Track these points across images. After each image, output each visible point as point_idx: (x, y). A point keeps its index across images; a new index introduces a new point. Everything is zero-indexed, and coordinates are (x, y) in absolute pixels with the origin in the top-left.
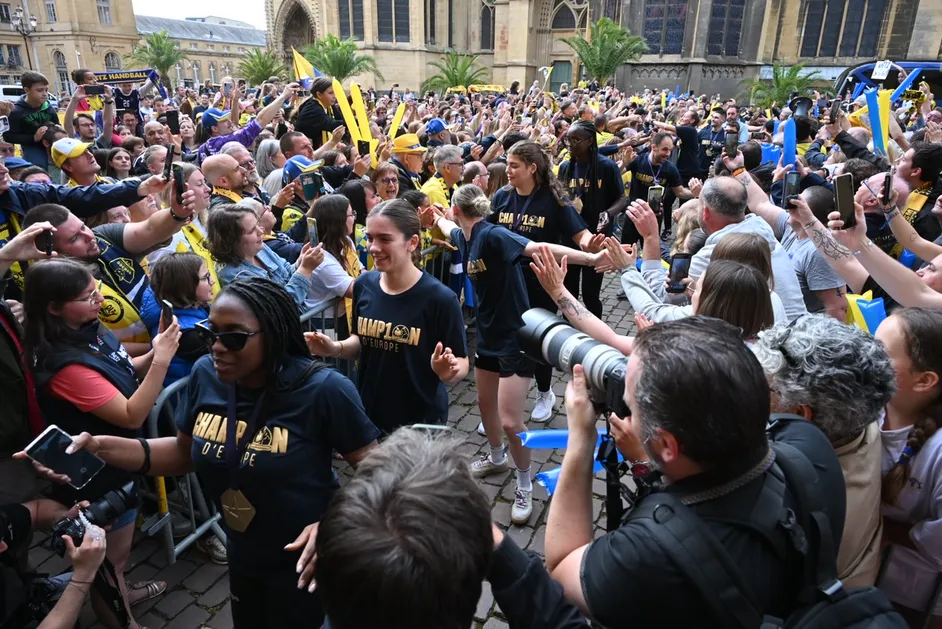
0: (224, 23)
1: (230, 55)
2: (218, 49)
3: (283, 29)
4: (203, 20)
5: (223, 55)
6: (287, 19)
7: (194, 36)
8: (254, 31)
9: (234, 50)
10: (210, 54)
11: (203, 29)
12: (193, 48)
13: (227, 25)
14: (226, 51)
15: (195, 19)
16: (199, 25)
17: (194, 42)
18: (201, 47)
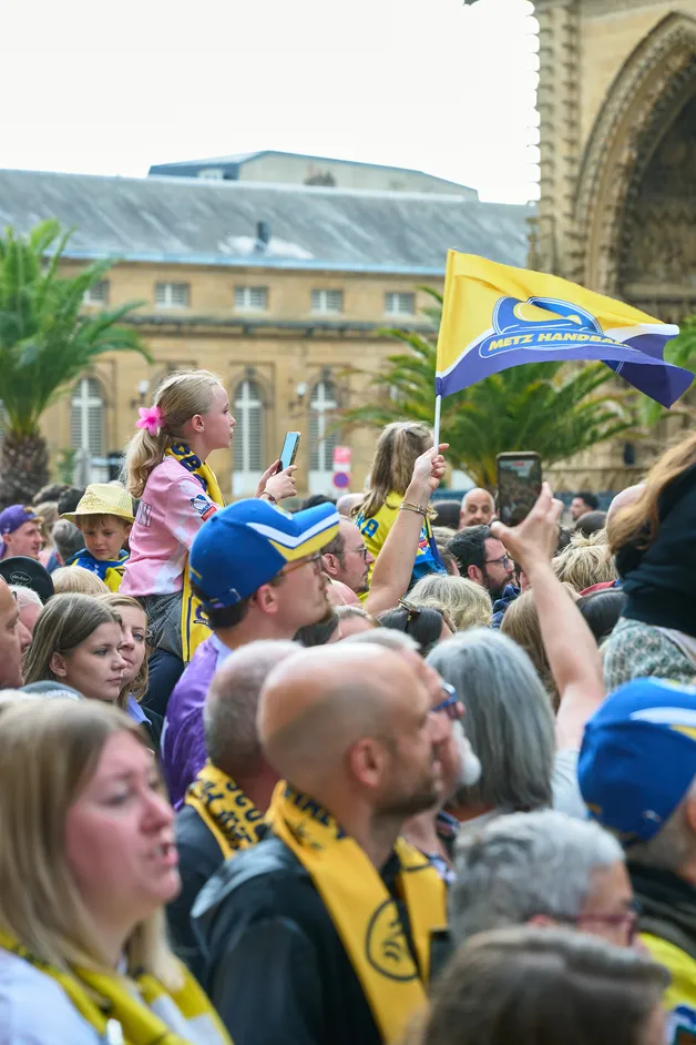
0: (328, 181)
1: (342, 333)
2: (285, 304)
3: (617, 189)
4: (230, 171)
5: (309, 333)
6: (642, 140)
7: (178, 250)
8: (472, 208)
9: (365, 306)
10: (248, 331)
11: (224, 215)
12: (168, 306)
13: (341, 190)
14: (323, 311)
15: (191, 170)
16: (208, 196)
17: (177, 278)
18: (207, 299)
